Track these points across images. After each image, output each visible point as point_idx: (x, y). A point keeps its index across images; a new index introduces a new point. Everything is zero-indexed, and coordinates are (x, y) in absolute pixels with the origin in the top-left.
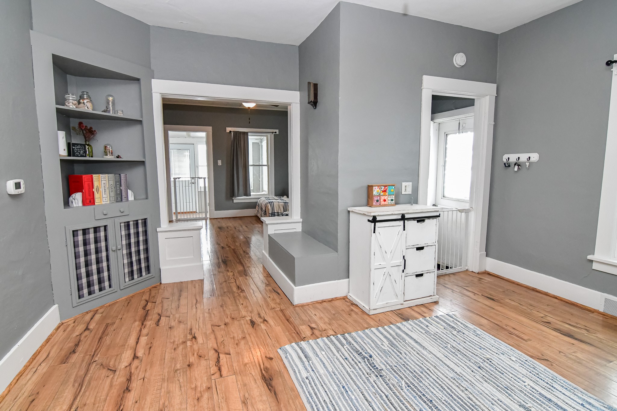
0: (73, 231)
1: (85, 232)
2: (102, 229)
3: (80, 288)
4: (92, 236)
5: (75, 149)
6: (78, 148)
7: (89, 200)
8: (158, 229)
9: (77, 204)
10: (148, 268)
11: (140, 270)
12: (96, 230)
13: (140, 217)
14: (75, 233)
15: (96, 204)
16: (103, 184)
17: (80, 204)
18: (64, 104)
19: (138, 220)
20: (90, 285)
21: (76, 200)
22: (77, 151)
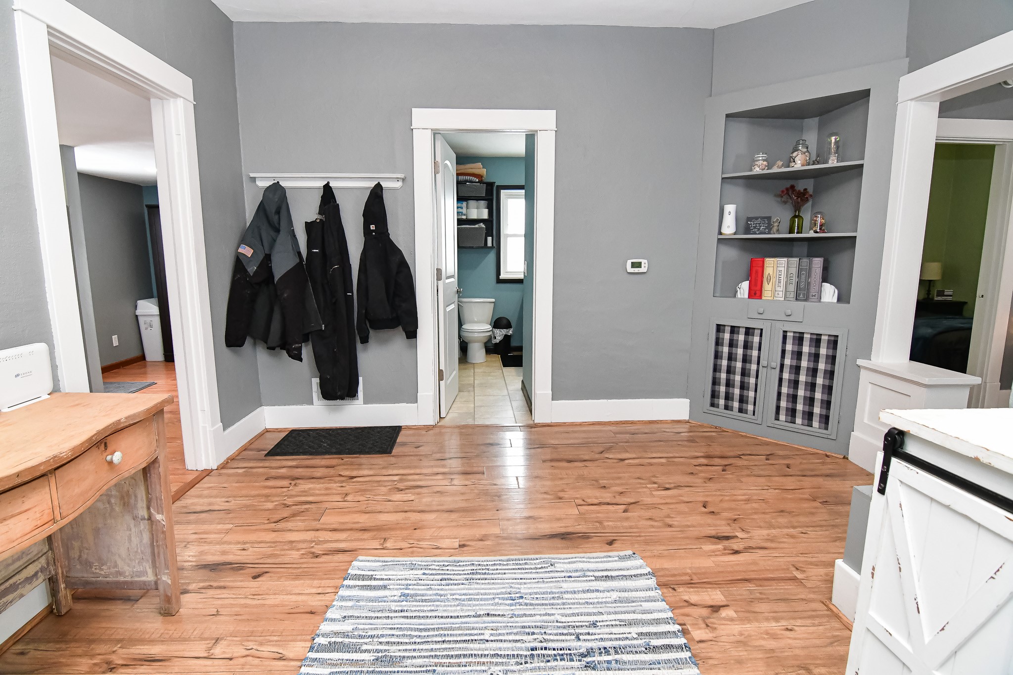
0: (718, 325)
1: (734, 330)
2: (757, 332)
3: (714, 395)
4: (741, 338)
5: (751, 224)
6: (756, 224)
7: (755, 292)
8: (860, 362)
9: (742, 295)
10: (825, 420)
11: (809, 416)
12: (749, 331)
13: (826, 331)
14: (720, 328)
15: (764, 298)
16: (778, 272)
17: (746, 296)
18: (751, 170)
19: (821, 335)
20: (728, 397)
21: (742, 290)
22: (755, 227)
